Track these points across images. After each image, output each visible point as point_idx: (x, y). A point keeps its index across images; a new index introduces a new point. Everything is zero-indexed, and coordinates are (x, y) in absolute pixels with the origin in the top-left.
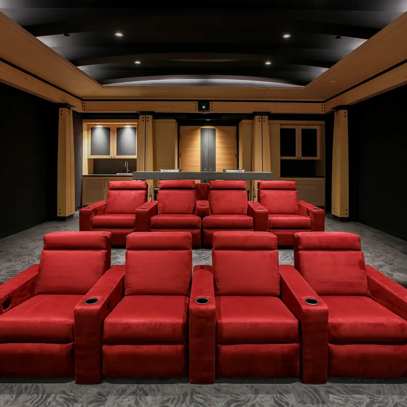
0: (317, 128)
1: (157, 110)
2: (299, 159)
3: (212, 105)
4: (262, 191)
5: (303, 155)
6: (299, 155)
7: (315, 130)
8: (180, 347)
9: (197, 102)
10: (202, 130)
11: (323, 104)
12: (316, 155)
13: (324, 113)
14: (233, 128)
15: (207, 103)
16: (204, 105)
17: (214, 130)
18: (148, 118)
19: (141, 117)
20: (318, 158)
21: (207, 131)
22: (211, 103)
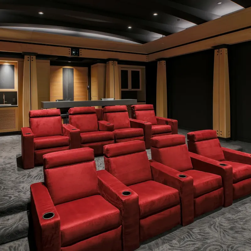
0: (140, 70)
1: (40, 52)
2: (130, 90)
3: (81, 52)
4: (137, 111)
5: (132, 88)
6: (130, 88)
7: (139, 72)
8: (179, 206)
9: (70, 49)
10: (64, 69)
11: (147, 56)
12: (139, 88)
13: (147, 61)
14: (86, 69)
15: (77, 49)
16: (74, 51)
17: (72, 70)
18: (32, 58)
19: (26, 57)
20: (140, 89)
21: (67, 70)
22: (80, 49)
